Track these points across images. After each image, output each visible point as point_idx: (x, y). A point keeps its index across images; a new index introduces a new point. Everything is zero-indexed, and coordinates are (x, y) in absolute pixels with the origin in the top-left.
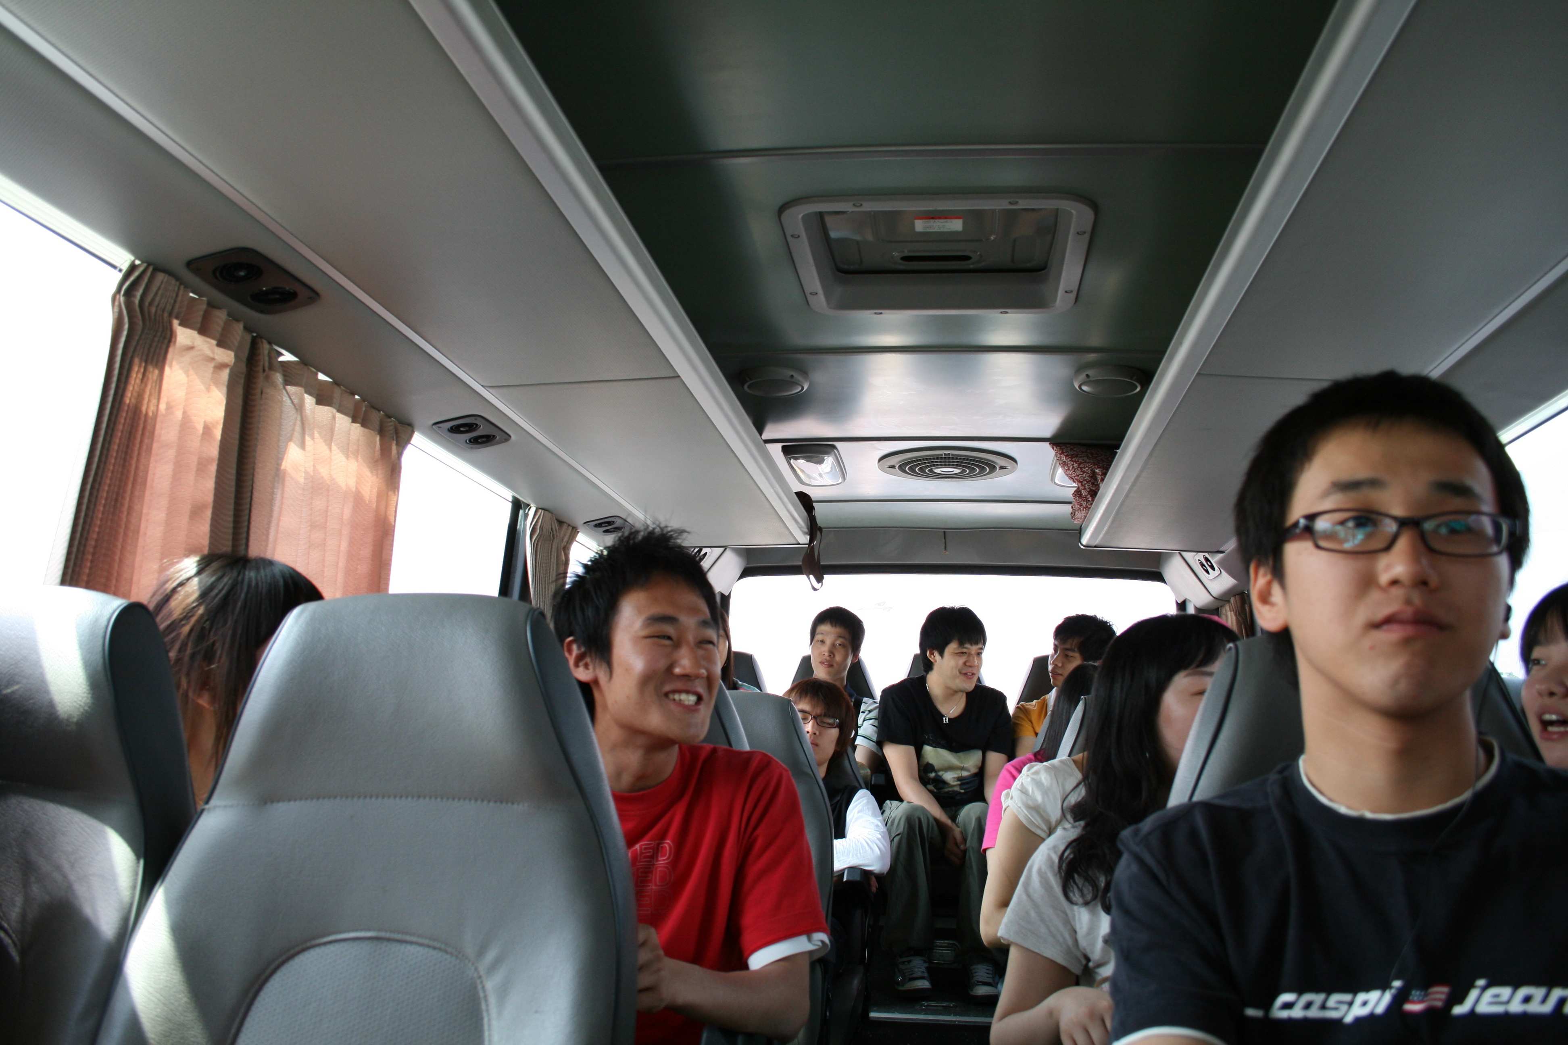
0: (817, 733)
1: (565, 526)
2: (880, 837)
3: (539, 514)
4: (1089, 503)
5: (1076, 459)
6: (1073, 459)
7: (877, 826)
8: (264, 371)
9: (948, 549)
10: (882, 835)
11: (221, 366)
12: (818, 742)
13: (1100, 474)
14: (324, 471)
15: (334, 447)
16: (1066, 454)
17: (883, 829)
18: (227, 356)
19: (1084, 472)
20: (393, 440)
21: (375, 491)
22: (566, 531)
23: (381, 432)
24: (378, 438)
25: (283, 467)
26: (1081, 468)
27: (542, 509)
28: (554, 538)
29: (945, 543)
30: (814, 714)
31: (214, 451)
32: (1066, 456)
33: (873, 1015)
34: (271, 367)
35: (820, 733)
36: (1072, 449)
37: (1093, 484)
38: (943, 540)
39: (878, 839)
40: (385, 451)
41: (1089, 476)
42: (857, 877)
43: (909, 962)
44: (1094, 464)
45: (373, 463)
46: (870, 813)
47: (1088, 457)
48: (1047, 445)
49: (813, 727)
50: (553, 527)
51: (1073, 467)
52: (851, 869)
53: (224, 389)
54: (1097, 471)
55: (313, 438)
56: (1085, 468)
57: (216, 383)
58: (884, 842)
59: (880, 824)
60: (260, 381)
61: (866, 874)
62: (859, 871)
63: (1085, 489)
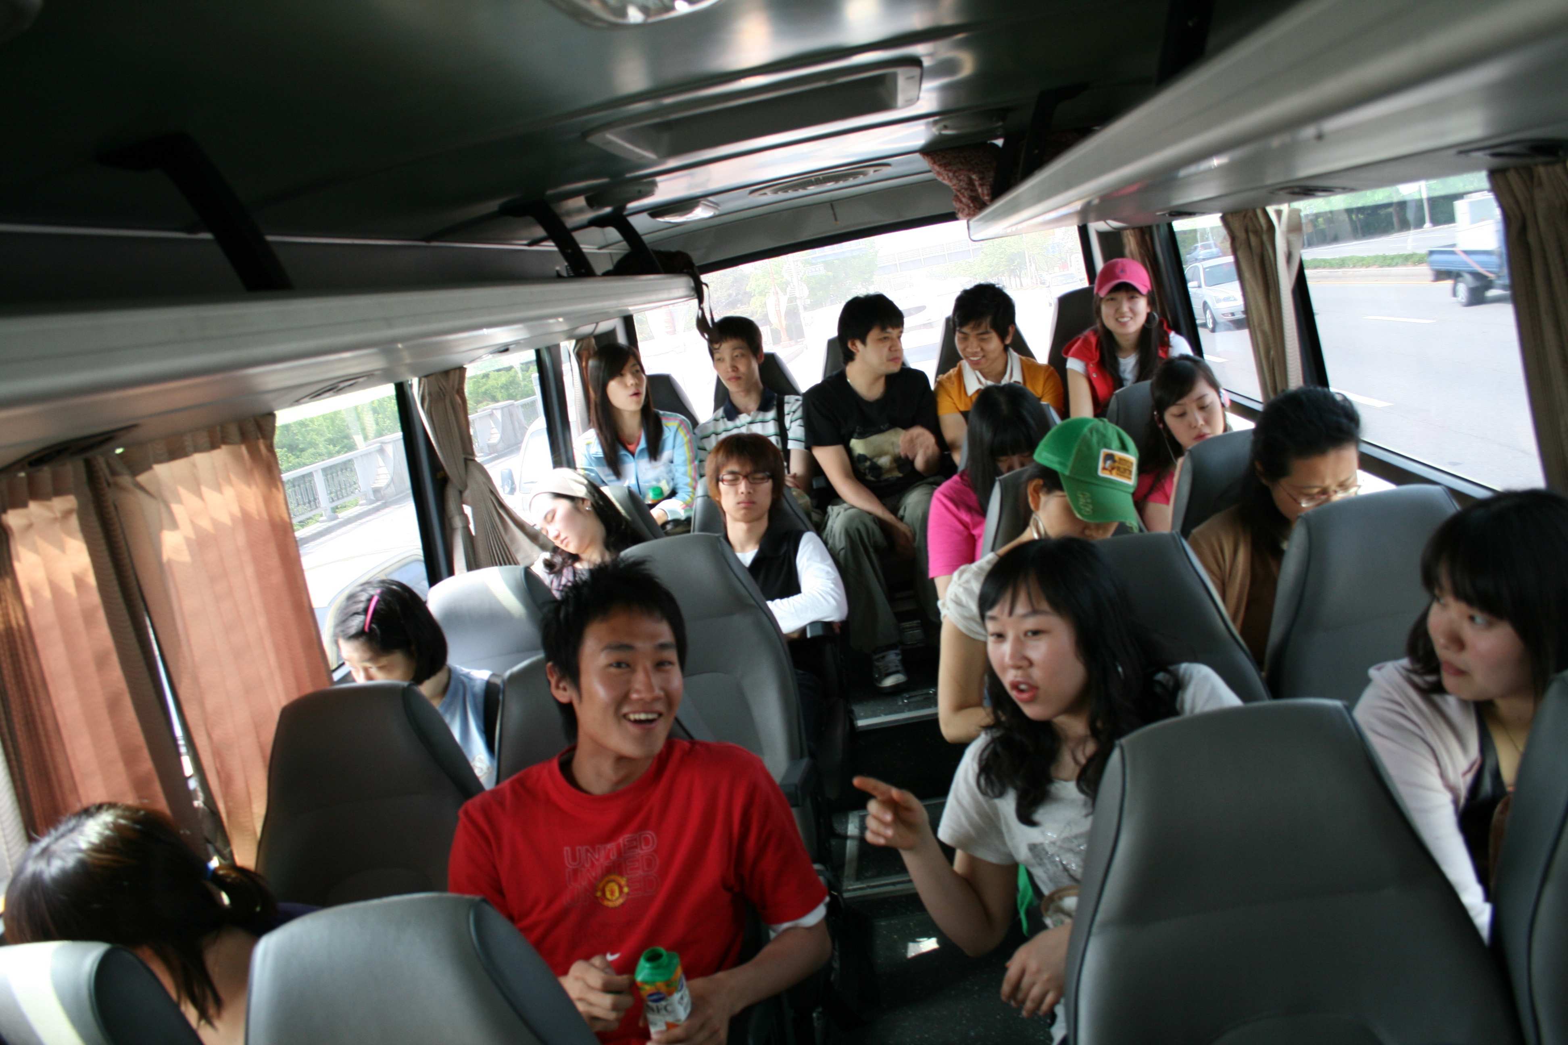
0: (751, 491)
1: (452, 373)
2: (832, 586)
3: (422, 382)
4: (971, 209)
5: (949, 168)
6: (947, 168)
7: (828, 573)
8: (109, 484)
9: (839, 217)
10: (834, 582)
11: (67, 514)
12: (755, 499)
13: (977, 179)
14: (205, 523)
15: (205, 490)
16: (939, 163)
17: (834, 573)
18: (68, 502)
19: (960, 181)
20: (258, 439)
21: (260, 500)
22: (455, 376)
23: (244, 437)
24: (244, 449)
25: (165, 558)
26: (957, 177)
27: (426, 376)
28: (444, 395)
29: (835, 215)
30: (744, 473)
31: (95, 598)
32: (940, 165)
33: (861, 723)
34: (114, 473)
35: (754, 490)
36: (944, 157)
37: (972, 191)
38: (831, 212)
39: (832, 589)
40: (254, 453)
41: (967, 184)
42: (819, 632)
43: (883, 657)
44: (969, 170)
45: (247, 476)
46: (818, 559)
47: (962, 163)
48: (917, 155)
49: (746, 487)
50: (441, 386)
51: (948, 177)
52: (813, 624)
53: (80, 535)
54: (974, 177)
55: (180, 501)
56: (960, 176)
57: (70, 534)
58: (837, 590)
59: (830, 569)
60: (110, 495)
61: (827, 626)
62: (819, 626)
63: (964, 196)
